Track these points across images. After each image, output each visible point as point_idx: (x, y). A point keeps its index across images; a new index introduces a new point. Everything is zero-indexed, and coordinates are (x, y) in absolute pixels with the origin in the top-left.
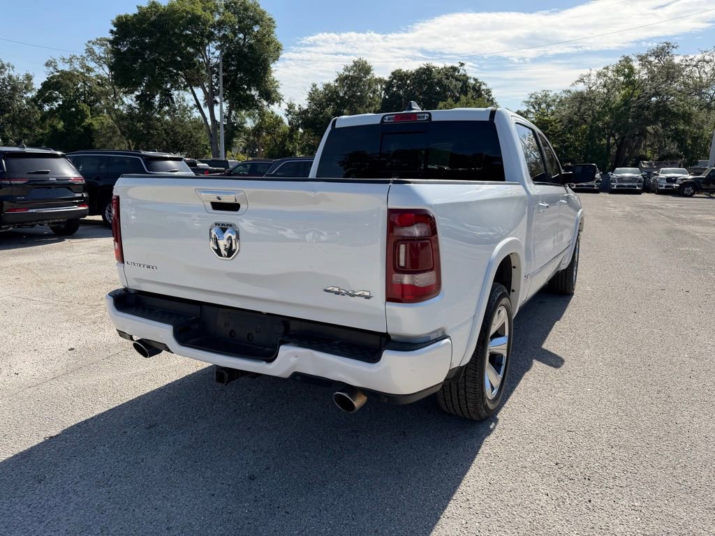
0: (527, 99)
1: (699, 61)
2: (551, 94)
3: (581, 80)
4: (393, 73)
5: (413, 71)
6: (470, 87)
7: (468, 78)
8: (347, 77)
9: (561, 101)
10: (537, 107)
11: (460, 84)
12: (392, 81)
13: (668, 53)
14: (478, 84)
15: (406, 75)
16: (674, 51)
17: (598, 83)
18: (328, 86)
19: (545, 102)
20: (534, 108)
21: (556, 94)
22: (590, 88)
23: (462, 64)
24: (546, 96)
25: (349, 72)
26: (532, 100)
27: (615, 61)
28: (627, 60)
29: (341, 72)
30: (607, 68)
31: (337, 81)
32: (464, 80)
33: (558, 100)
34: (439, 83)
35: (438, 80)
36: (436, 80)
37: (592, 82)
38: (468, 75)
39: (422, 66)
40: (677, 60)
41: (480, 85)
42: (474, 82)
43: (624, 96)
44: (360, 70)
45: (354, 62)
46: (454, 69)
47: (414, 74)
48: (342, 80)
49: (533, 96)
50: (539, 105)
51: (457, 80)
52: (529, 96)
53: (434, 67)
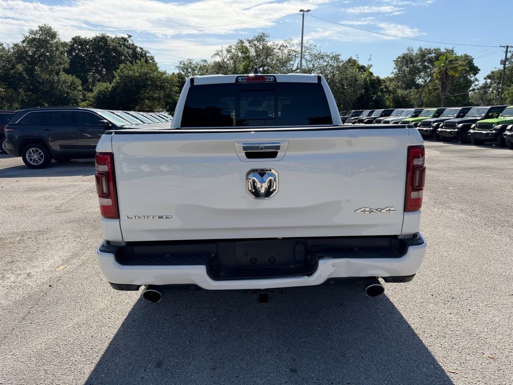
0: (178, 65)
1: (281, 46)
2: (194, 62)
3: (217, 54)
4: (73, 39)
5: (91, 39)
6: (138, 54)
7: (136, 47)
8: (34, 39)
9: (201, 67)
10: (185, 71)
11: (131, 51)
12: (73, 45)
13: (264, 40)
14: (144, 52)
15: (85, 41)
16: (267, 39)
17: (228, 56)
18: (16, 45)
19: (191, 68)
20: (183, 71)
21: (197, 62)
22: (223, 59)
23: (130, 36)
24: (191, 63)
25: (35, 35)
26: (182, 66)
27: (234, 43)
28: (242, 42)
29: (27, 34)
30: (231, 47)
31: (24, 42)
32: (134, 48)
33: (199, 67)
34: (115, 49)
35: (113, 47)
36: (111, 47)
37: (224, 55)
38: (136, 45)
39: (98, 35)
40: (269, 44)
41: (146, 53)
42: (140, 51)
43: (244, 66)
44: (46, 34)
45: (39, 27)
46: (125, 40)
47: (91, 41)
48: (30, 41)
49: (182, 63)
50: (187, 69)
51: (128, 48)
52: (179, 63)
53: (108, 37)
